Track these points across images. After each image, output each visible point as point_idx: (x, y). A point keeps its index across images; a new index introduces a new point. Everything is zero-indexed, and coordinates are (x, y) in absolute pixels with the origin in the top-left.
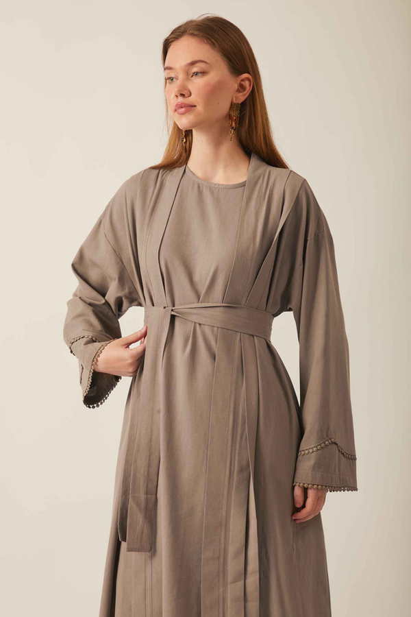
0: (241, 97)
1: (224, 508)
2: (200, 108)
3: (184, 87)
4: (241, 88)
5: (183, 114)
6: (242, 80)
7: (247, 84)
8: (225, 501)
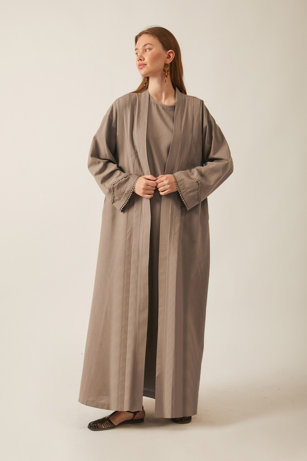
0: (169, 61)
1: (168, 251)
2: (148, 65)
3: (141, 56)
4: (169, 57)
5: (142, 68)
6: (169, 53)
7: (171, 55)
8: (168, 247)
